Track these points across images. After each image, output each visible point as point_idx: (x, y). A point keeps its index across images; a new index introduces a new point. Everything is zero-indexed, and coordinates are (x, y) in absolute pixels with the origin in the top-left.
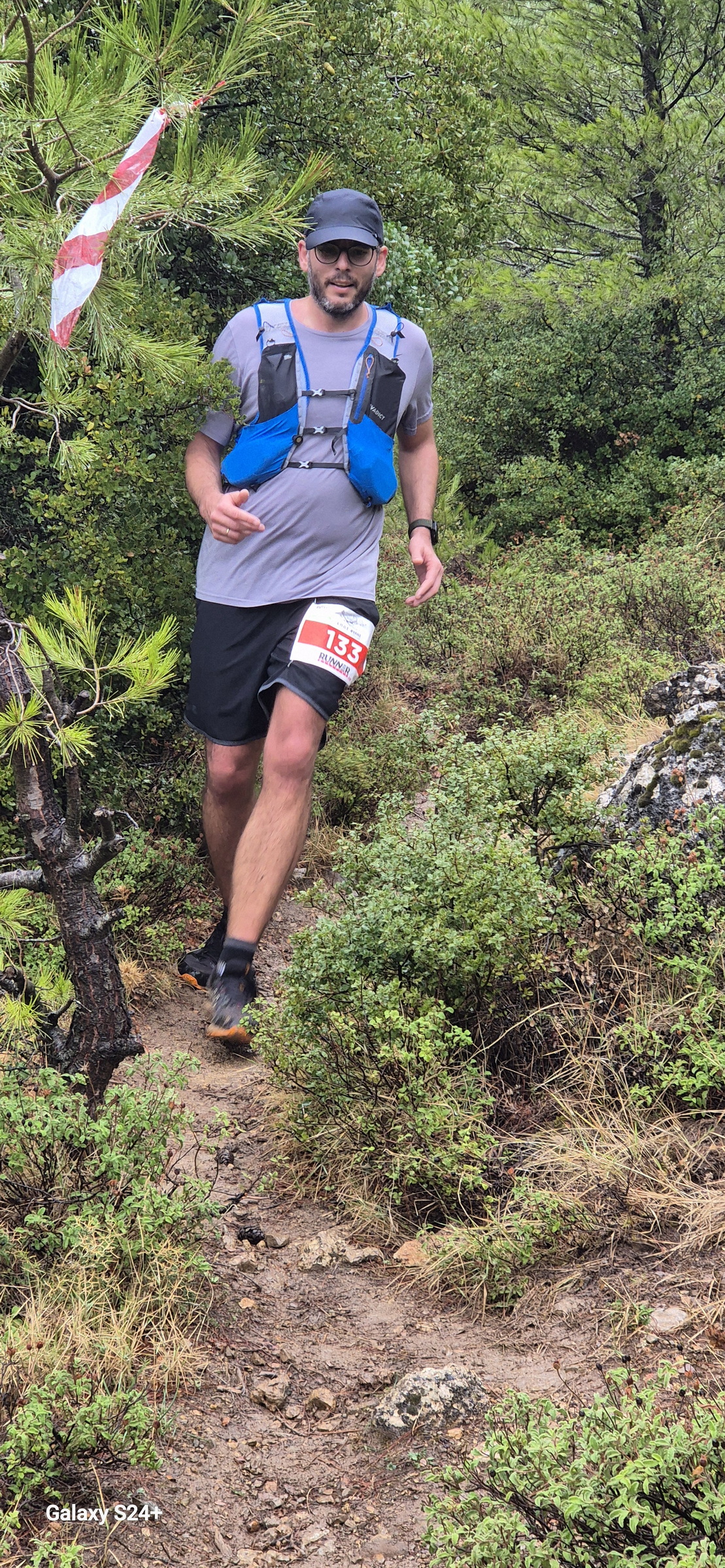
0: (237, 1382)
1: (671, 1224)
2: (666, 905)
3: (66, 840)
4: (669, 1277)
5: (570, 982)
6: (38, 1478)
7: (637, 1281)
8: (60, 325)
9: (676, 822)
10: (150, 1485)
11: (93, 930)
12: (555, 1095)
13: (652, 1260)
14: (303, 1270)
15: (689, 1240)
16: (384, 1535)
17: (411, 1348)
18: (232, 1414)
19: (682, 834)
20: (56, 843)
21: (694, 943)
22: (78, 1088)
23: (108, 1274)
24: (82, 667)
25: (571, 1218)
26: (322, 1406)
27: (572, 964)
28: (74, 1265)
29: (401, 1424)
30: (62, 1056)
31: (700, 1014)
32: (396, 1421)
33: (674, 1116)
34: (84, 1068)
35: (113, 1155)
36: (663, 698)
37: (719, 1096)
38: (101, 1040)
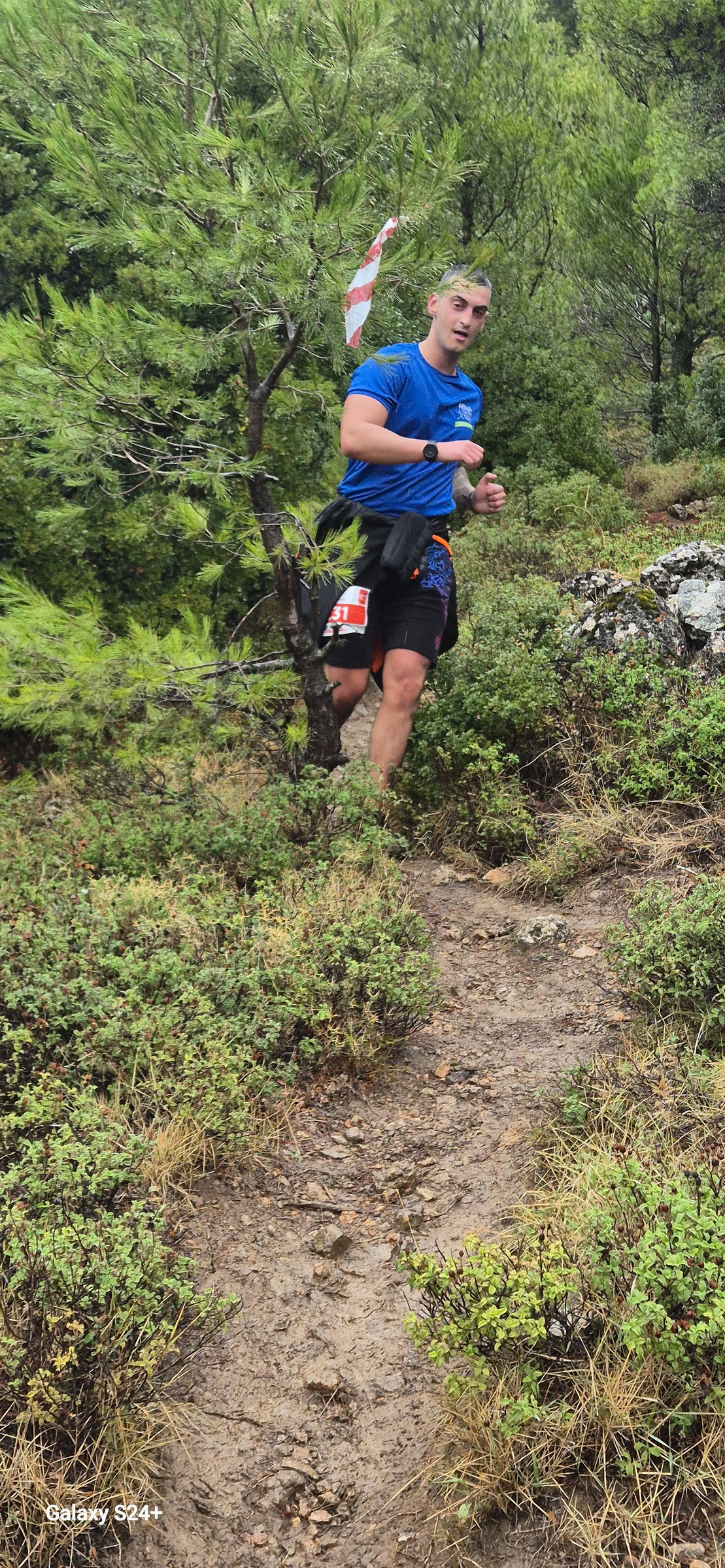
1: (645, 854)
3: (309, 641)
4: (650, 879)
7: (634, 881)
12: (562, 794)
13: (638, 872)
14: (435, 885)
15: (656, 862)
16: (541, 986)
21: (634, 712)
25: (589, 852)
26: (481, 938)
28: (341, 866)
29: (532, 941)
32: (530, 940)
33: (629, 805)
37: (656, 793)
38: (326, 755)
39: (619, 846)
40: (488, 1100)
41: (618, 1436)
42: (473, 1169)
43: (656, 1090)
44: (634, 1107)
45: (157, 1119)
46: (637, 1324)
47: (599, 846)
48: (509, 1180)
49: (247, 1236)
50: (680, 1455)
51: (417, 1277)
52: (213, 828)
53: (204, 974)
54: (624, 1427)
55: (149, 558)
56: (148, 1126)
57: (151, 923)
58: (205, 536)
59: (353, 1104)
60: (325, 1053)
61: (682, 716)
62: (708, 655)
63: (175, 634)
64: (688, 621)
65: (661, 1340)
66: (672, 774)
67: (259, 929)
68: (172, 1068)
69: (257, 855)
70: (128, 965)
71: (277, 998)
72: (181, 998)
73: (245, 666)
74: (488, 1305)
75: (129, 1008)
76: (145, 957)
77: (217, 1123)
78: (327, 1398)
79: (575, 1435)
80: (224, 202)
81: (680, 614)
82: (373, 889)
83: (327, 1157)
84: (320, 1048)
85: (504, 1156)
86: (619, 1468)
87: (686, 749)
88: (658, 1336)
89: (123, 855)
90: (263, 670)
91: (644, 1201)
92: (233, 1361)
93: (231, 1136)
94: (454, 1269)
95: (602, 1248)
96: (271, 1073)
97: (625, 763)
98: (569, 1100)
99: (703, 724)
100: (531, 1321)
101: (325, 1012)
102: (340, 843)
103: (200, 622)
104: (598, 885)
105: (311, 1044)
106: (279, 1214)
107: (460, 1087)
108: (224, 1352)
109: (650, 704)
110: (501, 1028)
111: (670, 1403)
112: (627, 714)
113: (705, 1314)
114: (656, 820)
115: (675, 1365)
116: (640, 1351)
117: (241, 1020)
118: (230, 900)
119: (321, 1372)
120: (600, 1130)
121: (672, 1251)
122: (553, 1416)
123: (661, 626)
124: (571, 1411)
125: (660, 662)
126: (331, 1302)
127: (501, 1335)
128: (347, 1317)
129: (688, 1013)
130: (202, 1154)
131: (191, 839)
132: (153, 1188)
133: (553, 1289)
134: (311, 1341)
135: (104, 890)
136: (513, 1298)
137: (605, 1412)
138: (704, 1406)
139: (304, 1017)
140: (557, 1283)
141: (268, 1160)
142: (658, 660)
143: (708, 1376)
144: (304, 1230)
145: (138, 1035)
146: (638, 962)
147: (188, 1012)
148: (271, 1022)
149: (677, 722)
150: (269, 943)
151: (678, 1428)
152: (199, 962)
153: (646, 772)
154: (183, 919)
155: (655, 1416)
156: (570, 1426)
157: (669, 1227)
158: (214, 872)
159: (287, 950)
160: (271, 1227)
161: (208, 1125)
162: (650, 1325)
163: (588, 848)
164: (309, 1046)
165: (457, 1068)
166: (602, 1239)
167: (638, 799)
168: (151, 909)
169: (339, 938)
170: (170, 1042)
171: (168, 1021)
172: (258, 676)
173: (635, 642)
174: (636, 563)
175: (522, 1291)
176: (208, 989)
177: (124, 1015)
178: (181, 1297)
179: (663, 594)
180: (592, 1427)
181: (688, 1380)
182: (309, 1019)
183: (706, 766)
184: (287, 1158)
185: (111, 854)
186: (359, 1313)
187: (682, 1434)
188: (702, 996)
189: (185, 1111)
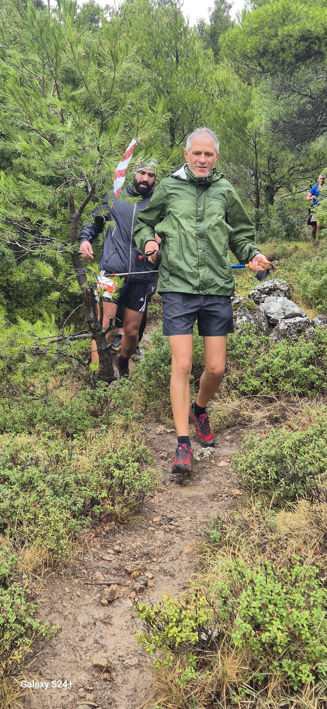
11: (106, 348)
14: (157, 435)
16: (203, 480)
19: (238, 330)
20: (97, 326)
29: (200, 459)
31: (248, 372)
32: (198, 459)
37: (255, 392)
38: (107, 376)
39: (238, 416)
40: (178, 532)
41: (231, 685)
42: (170, 564)
43: (251, 527)
44: (241, 534)
45: (26, 544)
46: (239, 634)
47: (230, 416)
48: (186, 569)
49: (67, 597)
50: (259, 693)
51: (141, 614)
52: (56, 410)
53: (49, 478)
54: (233, 681)
55: (28, 288)
56: (22, 548)
57: (26, 454)
58: (51, 279)
59: (117, 535)
60: (104, 512)
61: (266, 357)
62: (277, 330)
63: (39, 323)
64: (269, 315)
65: (249, 641)
66: (262, 383)
67: (75, 456)
68: (34, 521)
69: (76, 422)
70: (14, 474)
71: (83, 488)
72: (38, 489)
73: (70, 337)
74: (173, 626)
75: (14, 494)
76: (23, 470)
77: (53, 546)
78: (101, 671)
79: (212, 685)
80: (59, 130)
81: (265, 312)
82: (128, 437)
83: (105, 560)
84: (102, 510)
85: (185, 558)
86: (231, 700)
87: (268, 372)
88: (248, 639)
89: (14, 423)
90: (78, 339)
91: (244, 577)
92: (60, 655)
93: (60, 552)
94: (157, 611)
95: (224, 600)
96: (79, 522)
97: (242, 378)
98: (212, 532)
99: (276, 361)
100: (191, 633)
101: (104, 494)
102: (113, 416)
103: (50, 317)
104: (230, 434)
105: (98, 508)
106: (82, 587)
107: (166, 526)
108: (56, 651)
109: (252, 352)
110: (185, 499)
111: (254, 669)
112: (242, 356)
113: (269, 629)
114: (255, 404)
115: (256, 652)
116: (240, 646)
117: (66, 498)
118: (62, 443)
119: (100, 659)
120: (226, 545)
121: (254, 600)
122: (202, 677)
123: (257, 317)
124: (210, 674)
125: (256, 333)
126: (105, 627)
127: (178, 640)
128: (112, 634)
129: (267, 491)
130: (46, 560)
131: (45, 415)
132: (24, 576)
133: (202, 618)
134: (95, 645)
135: (5, 439)
136: (184, 623)
137: (225, 674)
138: (269, 671)
139: (95, 496)
140: (203, 616)
141: (78, 562)
142: (256, 332)
143: (271, 657)
144: (93, 594)
145: (18, 506)
146: (245, 469)
147: (41, 494)
148: (79, 499)
149: (264, 360)
150: (79, 463)
151: (258, 680)
152: (46, 472)
153: (251, 382)
154: (40, 452)
155: (247, 675)
156: (209, 681)
157: (253, 589)
158: (56, 430)
159: (87, 466)
160: (78, 593)
161: (49, 547)
162: (244, 634)
163: (225, 417)
164: (97, 509)
165: (164, 518)
166: (223, 596)
167: (247, 394)
168: (27, 448)
169: (111, 460)
170: (32, 509)
171: (31, 500)
172: (77, 341)
173: (245, 324)
174: (247, 289)
175: (187, 620)
176: (52, 484)
177: (12, 497)
178: (34, 626)
179: (258, 303)
180: (219, 681)
181: (261, 659)
182: (97, 497)
183: (277, 380)
184: (86, 561)
185: (9, 423)
186: (118, 631)
187: (260, 683)
188: (273, 483)
189: (39, 540)
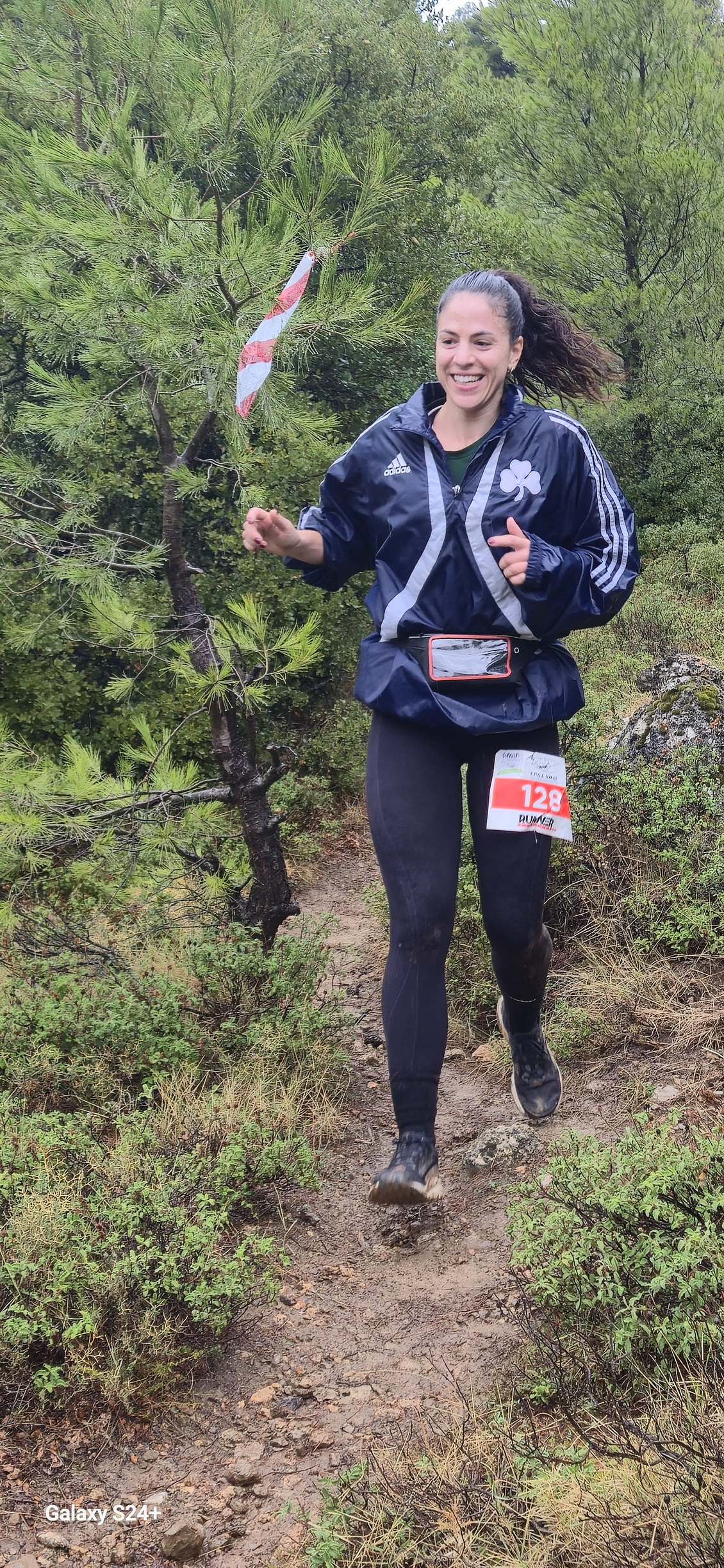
0: (368, 1136)
1: (666, 1032)
2: (658, 813)
3: (247, 767)
4: (665, 1066)
5: (591, 867)
6: (236, 1195)
7: (643, 1069)
8: (243, 403)
9: (662, 759)
10: (311, 1203)
11: (265, 828)
12: (582, 945)
13: (652, 1055)
16: (473, 1239)
17: (487, 1114)
18: (366, 1157)
19: (667, 767)
20: (240, 769)
21: (677, 840)
22: (256, 936)
23: (279, 1062)
24: (255, 649)
25: (595, 1027)
27: (592, 855)
28: (256, 1056)
29: (483, 1163)
30: (243, 915)
31: (682, 887)
32: (480, 1161)
33: (664, 959)
34: (260, 923)
35: (280, 981)
36: (649, 679)
37: (697, 945)
38: (271, 904)
39: (633, 1019)
58: (126, 639)
59: (102, 1466)
60: (68, 1389)
73: (174, 797)
84: (62, 1383)
97: (663, 905)
104: (602, 1074)
105: (51, 1375)
112: (669, 842)
164: (48, 1379)
167: (675, 952)
182: (58, 1335)
